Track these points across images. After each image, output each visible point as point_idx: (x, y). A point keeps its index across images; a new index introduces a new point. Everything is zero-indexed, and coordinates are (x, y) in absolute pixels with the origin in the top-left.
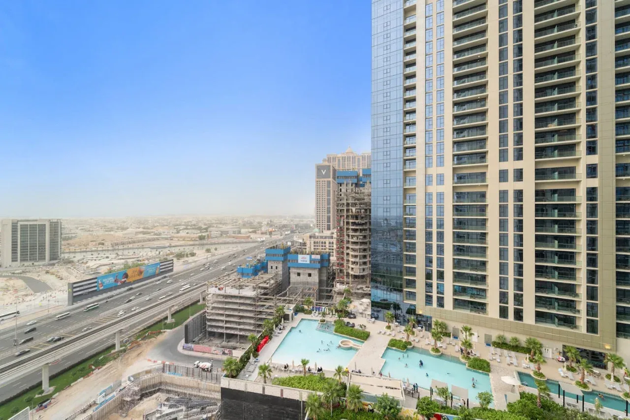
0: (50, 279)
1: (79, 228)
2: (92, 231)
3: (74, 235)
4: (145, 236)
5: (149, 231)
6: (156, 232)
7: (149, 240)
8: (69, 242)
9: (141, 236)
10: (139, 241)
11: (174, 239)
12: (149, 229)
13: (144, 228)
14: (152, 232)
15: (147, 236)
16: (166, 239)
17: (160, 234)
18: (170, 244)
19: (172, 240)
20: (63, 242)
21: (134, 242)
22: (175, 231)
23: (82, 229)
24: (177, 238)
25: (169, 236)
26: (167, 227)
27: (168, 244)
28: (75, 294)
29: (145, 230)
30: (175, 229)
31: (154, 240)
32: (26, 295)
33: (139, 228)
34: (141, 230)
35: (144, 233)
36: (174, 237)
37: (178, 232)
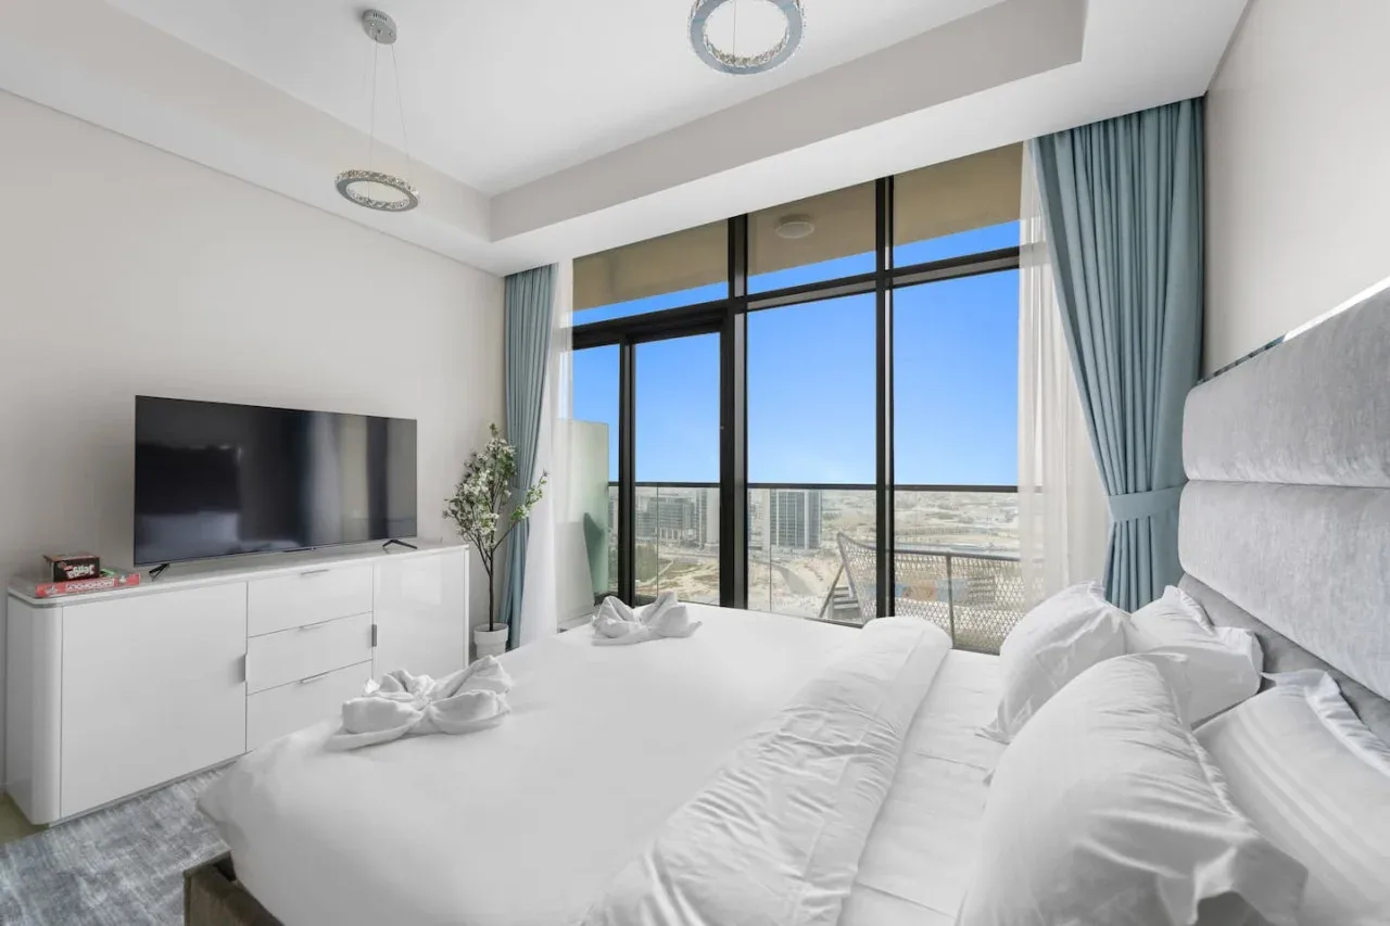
0: (807, 576)
1: (846, 501)
2: (861, 507)
3: (837, 512)
4: (942, 522)
5: (951, 512)
6: (964, 516)
7: (951, 531)
8: (832, 522)
9: (935, 521)
10: (932, 532)
11: (1000, 533)
12: (951, 509)
13: (941, 507)
14: (956, 516)
15: (946, 524)
16: (984, 532)
17: (970, 521)
18: (992, 545)
19: (996, 535)
20: (824, 522)
21: (923, 533)
22: (1002, 517)
23: (848, 504)
24: (1007, 531)
25: (989, 527)
26: (986, 507)
27: (987, 544)
28: (837, 607)
29: (943, 511)
30: (1001, 511)
31: (960, 531)
32: (784, 594)
33: (933, 506)
34: (936, 510)
35: (942, 517)
36: (1000, 530)
37: (1009, 520)
